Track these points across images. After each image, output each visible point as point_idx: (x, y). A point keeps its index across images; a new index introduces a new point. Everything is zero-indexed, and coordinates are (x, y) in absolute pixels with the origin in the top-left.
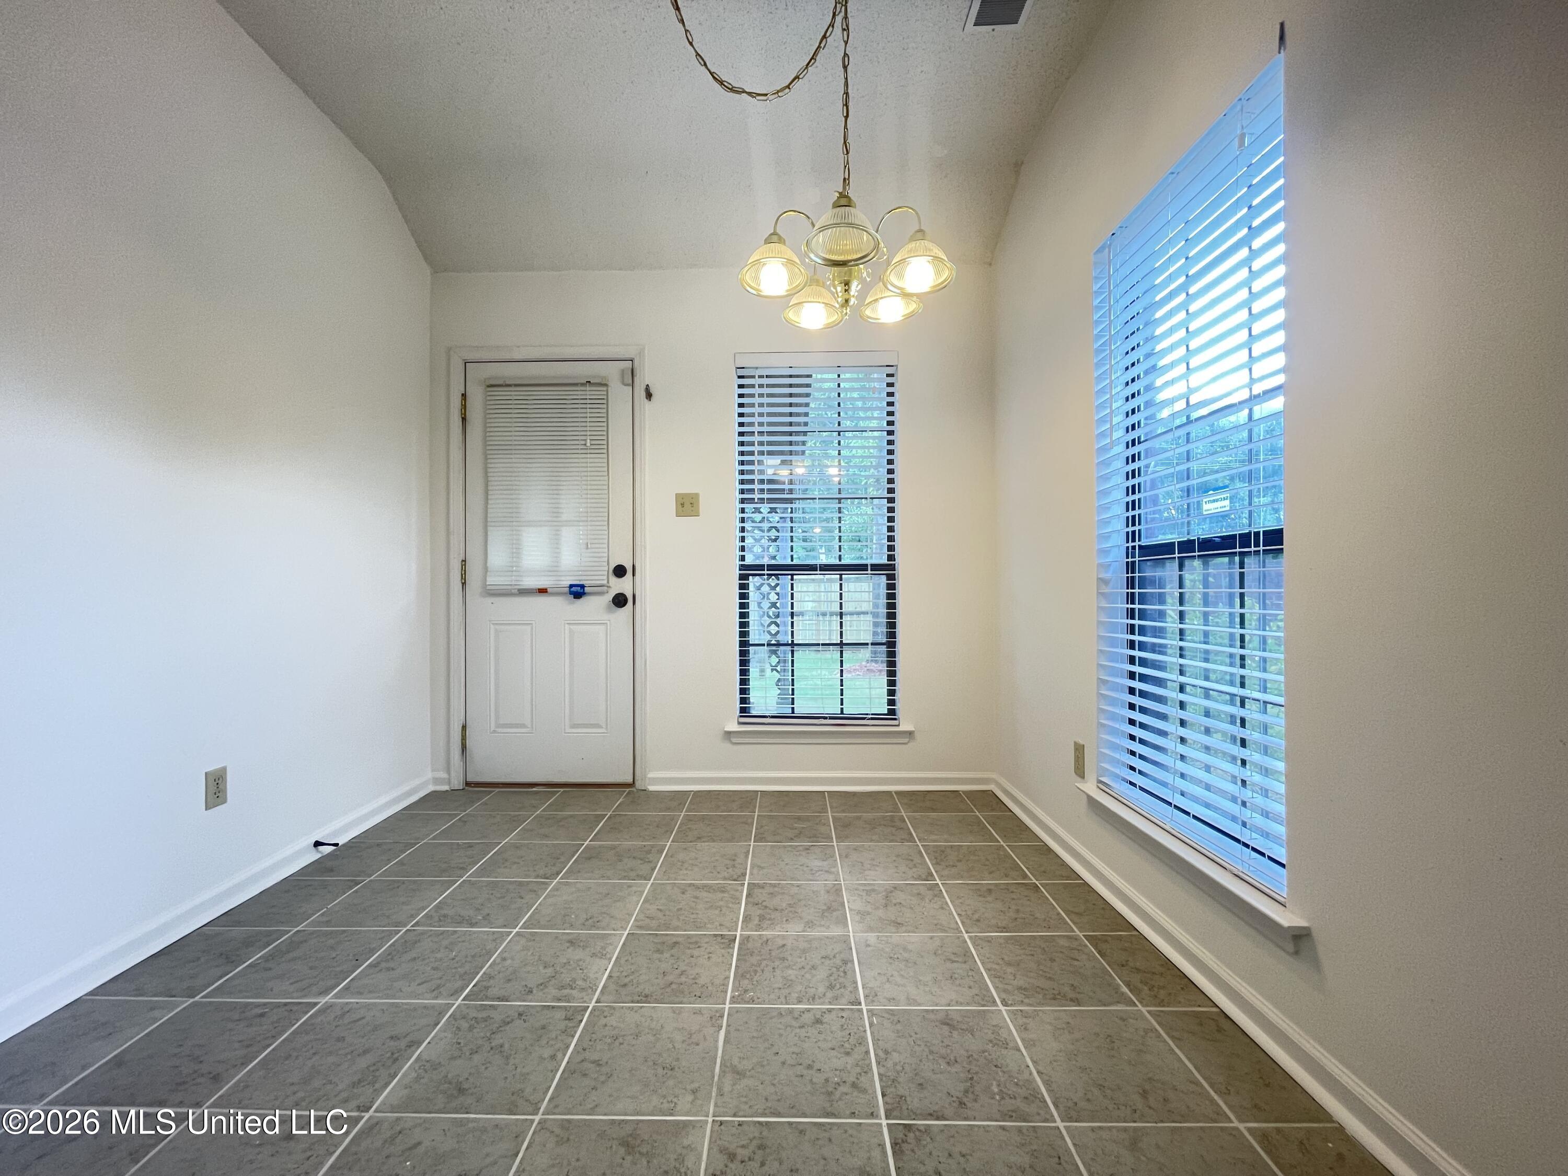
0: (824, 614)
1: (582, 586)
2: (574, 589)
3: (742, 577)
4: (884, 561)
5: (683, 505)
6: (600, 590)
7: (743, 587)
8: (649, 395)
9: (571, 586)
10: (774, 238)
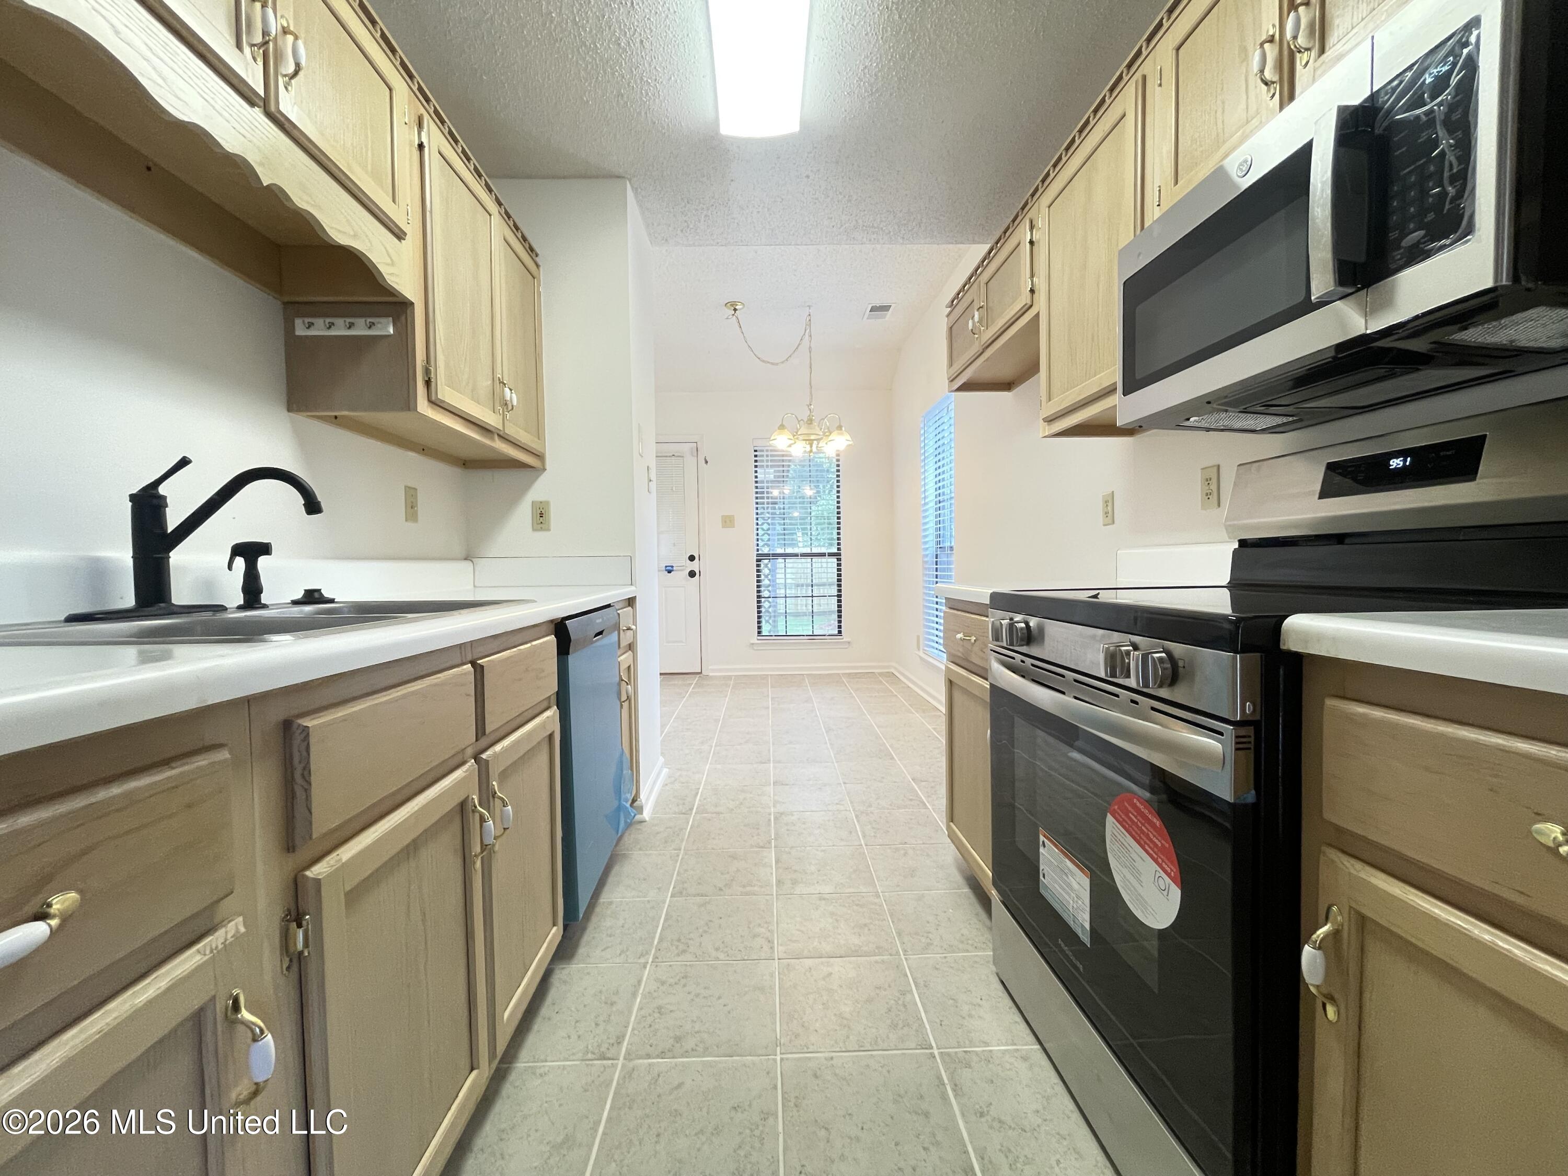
0: (802, 585)
1: (672, 567)
2: (668, 568)
3: (758, 561)
4: (835, 551)
5: (725, 522)
6: (682, 568)
7: (758, 566)
8: (706, 462)
9: (666, 567)
10: (782, 427)
